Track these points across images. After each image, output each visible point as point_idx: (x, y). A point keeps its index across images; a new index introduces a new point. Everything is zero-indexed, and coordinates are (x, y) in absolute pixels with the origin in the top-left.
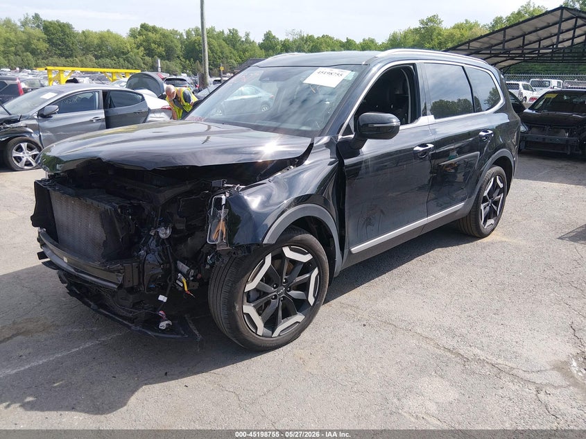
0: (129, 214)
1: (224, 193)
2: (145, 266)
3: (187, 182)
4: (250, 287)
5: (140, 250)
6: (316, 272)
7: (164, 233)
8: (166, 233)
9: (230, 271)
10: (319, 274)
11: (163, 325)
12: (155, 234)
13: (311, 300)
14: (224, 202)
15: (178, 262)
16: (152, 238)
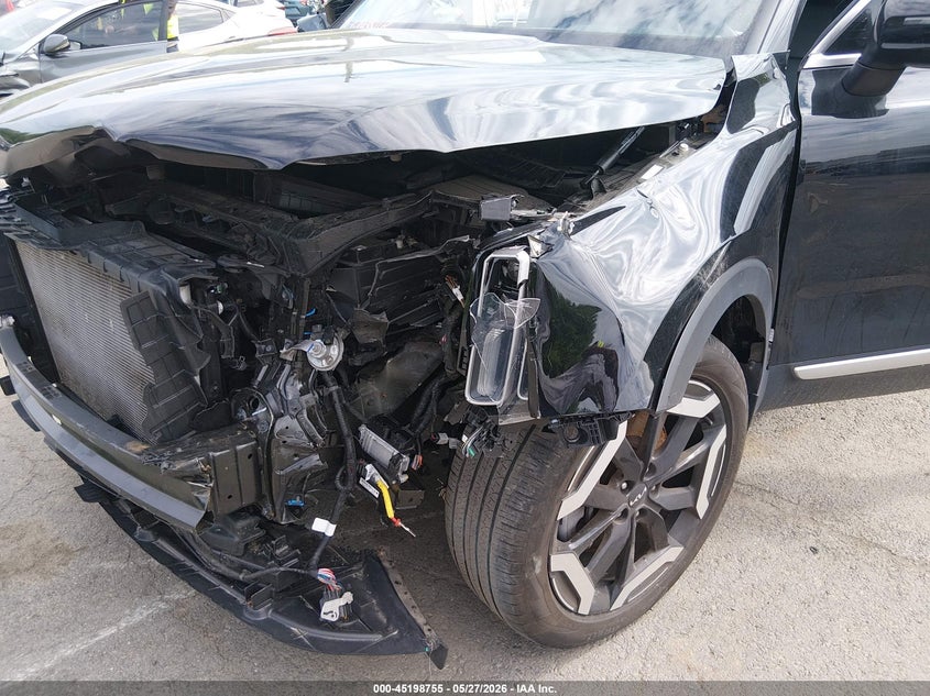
0: (217, 298)
1: (524, 242)
2: (274, 451)
3: (387, 201)
4: (571, 504)
5: (255, 407)
6: (722, 435)
7: (324, 355)
8: (327, 357)
9: (517, 468)
10: (728, 441)
11: (332, 609)
12: (296, 358)
13: (702, 506)
14: (523, 275)
15: (363, 429)
16: (288, 367)
